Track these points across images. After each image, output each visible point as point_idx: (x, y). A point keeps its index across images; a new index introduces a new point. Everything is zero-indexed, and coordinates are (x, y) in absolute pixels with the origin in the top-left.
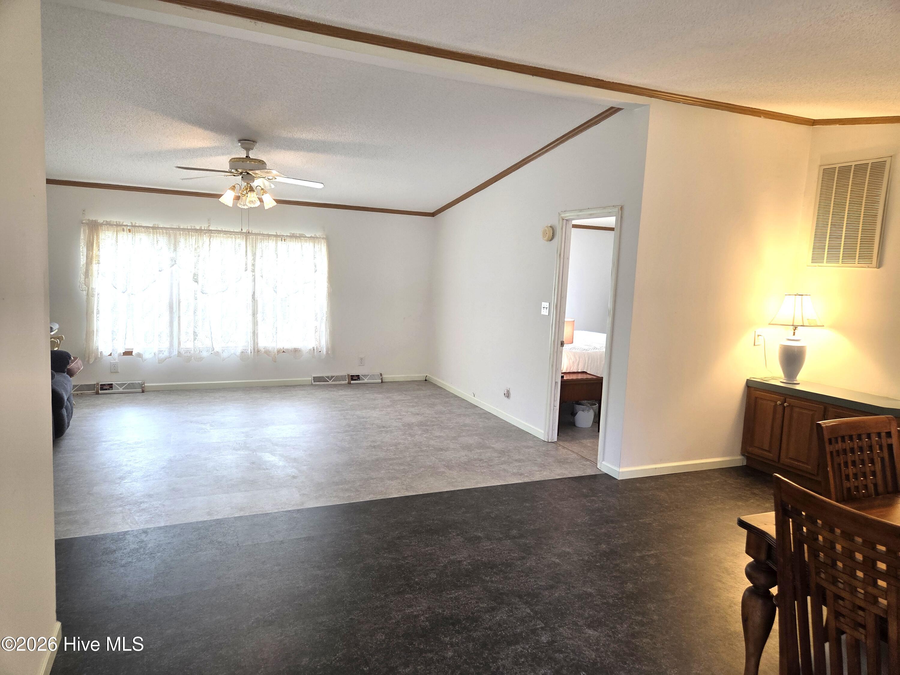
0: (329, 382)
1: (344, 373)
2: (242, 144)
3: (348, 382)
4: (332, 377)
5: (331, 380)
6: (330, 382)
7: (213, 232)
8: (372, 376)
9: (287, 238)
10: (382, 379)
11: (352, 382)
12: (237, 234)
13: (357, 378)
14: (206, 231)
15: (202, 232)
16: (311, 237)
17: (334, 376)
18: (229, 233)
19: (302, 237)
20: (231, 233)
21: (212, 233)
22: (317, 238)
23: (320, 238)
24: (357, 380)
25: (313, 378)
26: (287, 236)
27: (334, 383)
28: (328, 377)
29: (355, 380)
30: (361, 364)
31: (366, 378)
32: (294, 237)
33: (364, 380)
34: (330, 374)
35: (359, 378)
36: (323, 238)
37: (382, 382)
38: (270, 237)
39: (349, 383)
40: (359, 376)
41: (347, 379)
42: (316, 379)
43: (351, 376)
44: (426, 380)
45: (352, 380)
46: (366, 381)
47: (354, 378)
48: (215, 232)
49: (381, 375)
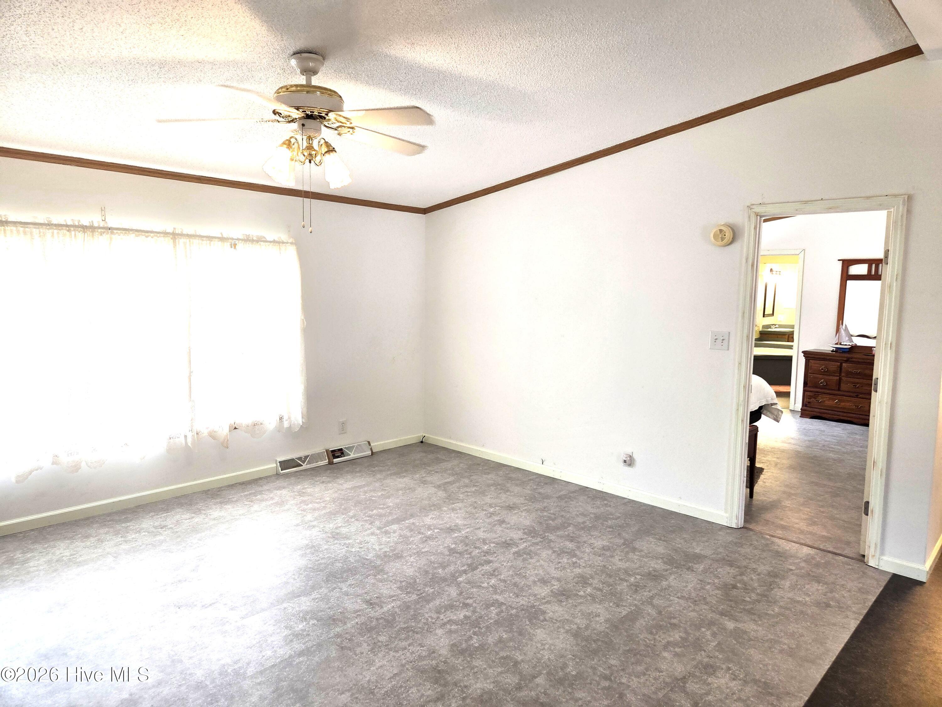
0: (302, 466)
1: (319, 448)
2: (301, 61)
3: (329, 462)
4: (306, 457)
5: (305, 464)
6: (305, 466)
7: (115, 231)
8: (359, 448)
9: (238, 242)
10: (371, 449)
11: (336, 460)
12: (158, 235)
13: (340, 454)
14: (103, 230)
15: (95, 231)
16: (274, 242)
17: (308, 456)
18: (143, 234)
19: (262, 241)
20: (147, 234)
21: (112, 233)
22: (283, 243)
23: (287, 243)
24: (341, 457)
25: (279, 464)
26: (238, 239)
27: (309, 466)
28: (300, 459)
29: (338, 457)
30: (343, 432)
31: (351, 452)
32: (250, 241)
33: (350, 455)
34: (302, 454)
35: (342, 453)
36: (292, 243)
37: (373, 453)
38: (212, 241)
39: (331, 463)
40: (341, 450)
41: (327, 458)
42: (285, 465)
43: (333, 451)
44: (422, 442)
45: (334, 459)
46: (352, 456)
47: (336, 455)
48: (119, 232)
49: (369, 443)
